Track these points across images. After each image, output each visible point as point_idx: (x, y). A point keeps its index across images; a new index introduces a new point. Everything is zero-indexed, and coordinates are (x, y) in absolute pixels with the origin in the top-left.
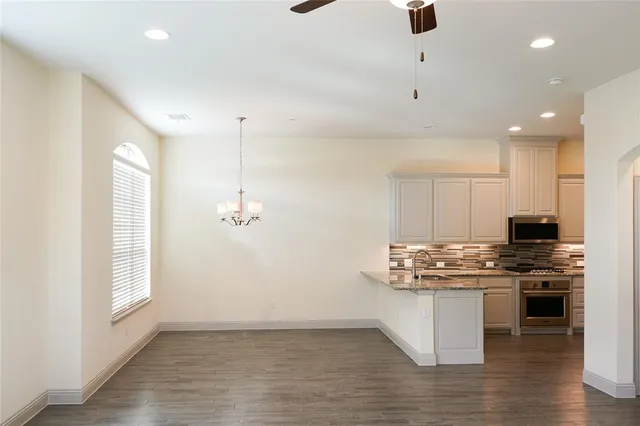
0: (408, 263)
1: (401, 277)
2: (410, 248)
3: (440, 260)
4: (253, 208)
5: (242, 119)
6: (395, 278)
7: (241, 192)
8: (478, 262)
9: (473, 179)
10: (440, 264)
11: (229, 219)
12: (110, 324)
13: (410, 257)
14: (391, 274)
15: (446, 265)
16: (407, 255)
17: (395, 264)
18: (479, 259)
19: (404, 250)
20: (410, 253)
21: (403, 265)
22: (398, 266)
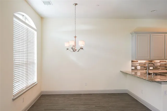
0: (139, 67)
1: (136, 73)
2: (139, 62)
3: (151, 66)
4: (81, 44)
5: (76, 4)
6: (134, 73)
7: (75, 37)
9: (166, 34)
10: (151, 68)
11: (70, 49)
12: (11, 100)
14: (132, 72)
15: (153, 68)
16: (138, 64)
17: (133, 68)
19: (137, 62)
20: (139, 63)
21: (137, 68)
22: (135, 68)
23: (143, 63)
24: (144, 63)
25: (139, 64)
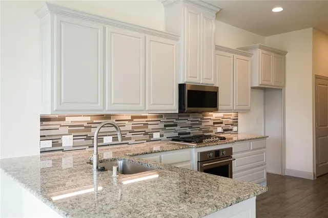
0: (67, 141)
1: (57, 162)
2: (70, 120)
3: (108, 134)
6: (49, 164)
8: (146, 134)
10: (108, 140)
13: (70, 133)
14: (42, 158)
15: (114, 139)
16: (66, 130)
17: (48, 144)
18: (147, 130)
19: (62, 123)
20: (70, 126)
21: (61, 145)
22: (53, 146)
23: (82, 126)
24: (85, 124)
25: (68, 128)
